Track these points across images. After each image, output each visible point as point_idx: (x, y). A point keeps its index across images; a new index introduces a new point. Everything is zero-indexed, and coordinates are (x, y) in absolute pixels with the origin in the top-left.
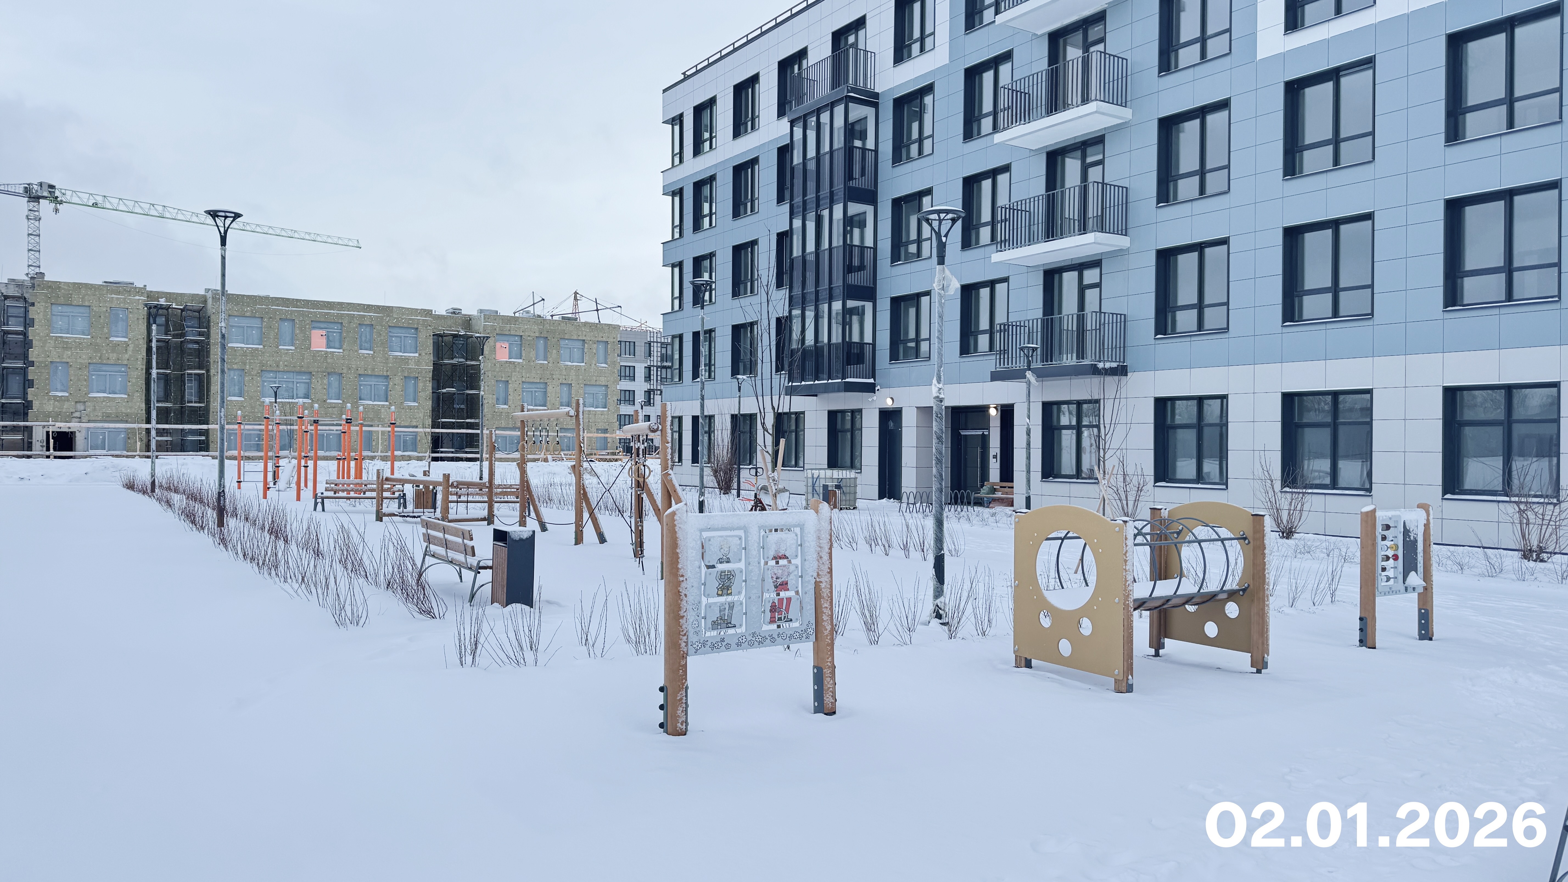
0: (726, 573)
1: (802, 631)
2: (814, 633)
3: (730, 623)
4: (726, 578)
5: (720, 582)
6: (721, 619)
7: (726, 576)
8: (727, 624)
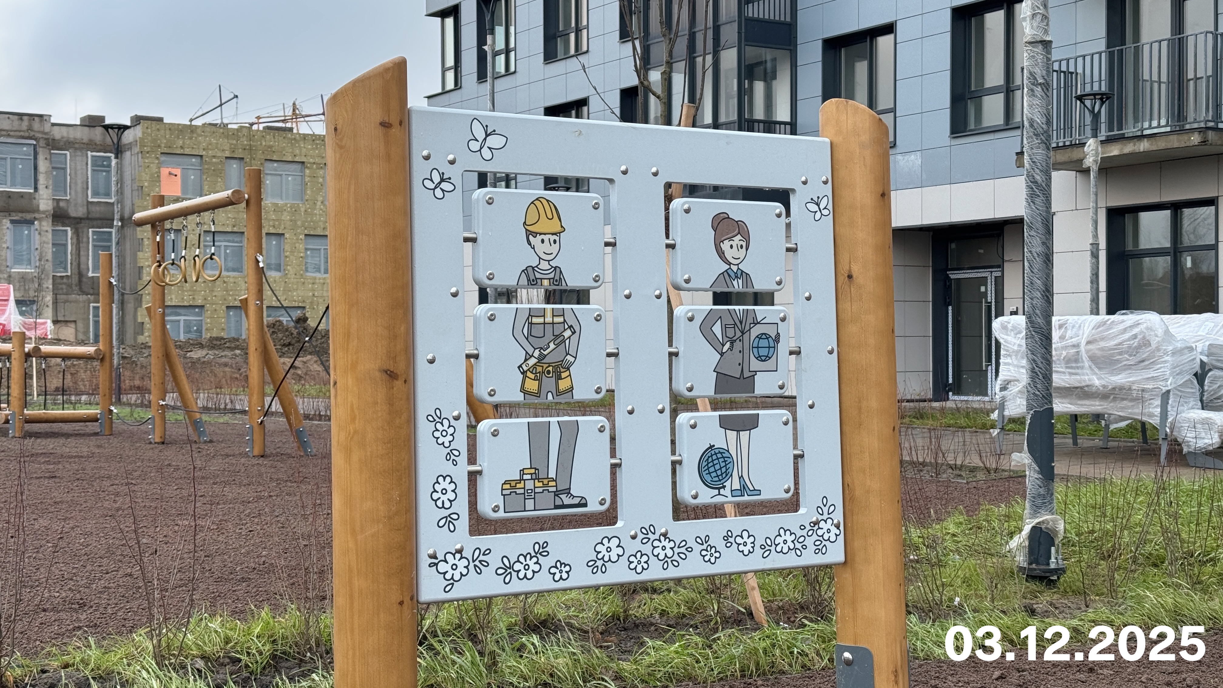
0: (549, 319)
1: (802, 527)
2: (841, 538)
3: (568, 491)
4: (549, 336)
5: (530, 350)
6: (536, 477)
7: (549, 328)
8: (557, 494)
